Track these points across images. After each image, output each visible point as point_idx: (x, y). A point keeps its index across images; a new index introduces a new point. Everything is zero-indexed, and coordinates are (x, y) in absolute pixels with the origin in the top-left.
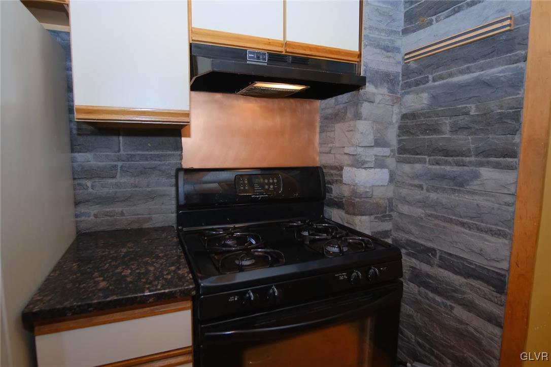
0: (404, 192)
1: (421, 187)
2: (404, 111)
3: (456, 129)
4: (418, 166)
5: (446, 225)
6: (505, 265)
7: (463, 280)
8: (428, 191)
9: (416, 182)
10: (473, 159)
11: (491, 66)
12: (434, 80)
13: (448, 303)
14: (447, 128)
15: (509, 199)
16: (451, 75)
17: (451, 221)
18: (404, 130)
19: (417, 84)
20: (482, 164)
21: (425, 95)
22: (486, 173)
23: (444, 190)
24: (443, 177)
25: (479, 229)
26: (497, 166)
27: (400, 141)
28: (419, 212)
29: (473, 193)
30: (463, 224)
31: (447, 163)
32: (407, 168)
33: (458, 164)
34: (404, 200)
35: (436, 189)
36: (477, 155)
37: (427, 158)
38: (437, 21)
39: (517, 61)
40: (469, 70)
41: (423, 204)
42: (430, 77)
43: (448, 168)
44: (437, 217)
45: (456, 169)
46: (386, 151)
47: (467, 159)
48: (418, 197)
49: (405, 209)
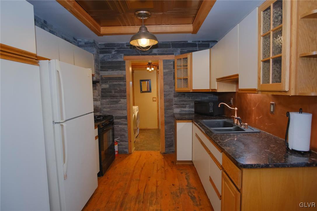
0: (104, 106)
1: (108, 104)
2: (102, 88)
3: (115, 92)
4: (107, 100)
5: (116, 111)
6: (126, 115)
7: (120, 120)
8: (110, 105)
9: (107, 103)
10: (119, 98)
11: (121, 82)
12: (109, 82)
13: (118, 126)
14: (113, 92)
15: (126, 104)
16: (113, 82)
17: (116, 110)
18: (102, 92)
19: (105, 82)
20: (121, 98)
21: (108, 85)
22: (122, 100)
23: (114, 104)
24: (114, 102)
25: (122, 110)
26: (124, 99)
27: (101, 95)
28: (108, 110)
29: (120, 104)
30: (119, 110)
31: (114, 99)
32: (104, 100)
33: (116, 99)
34: (105, 108)
35: (112, 104)
36: (120, 97)
37: (109, 98)
38: (109, 71)
39: (125, 82)
40: (116, 82)
41: (109, 107)
42: (108, 81)
43: (115, 100)
44: (113, 110)
45: (116, 100)
46: (99, 97)
47: (118, 98)
48: (108, 106)
49: (105, 110)
